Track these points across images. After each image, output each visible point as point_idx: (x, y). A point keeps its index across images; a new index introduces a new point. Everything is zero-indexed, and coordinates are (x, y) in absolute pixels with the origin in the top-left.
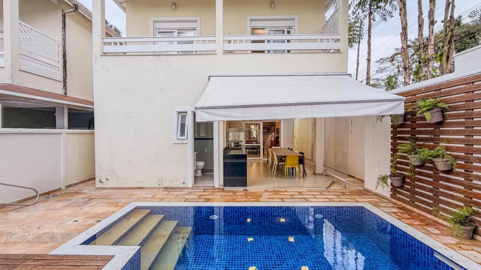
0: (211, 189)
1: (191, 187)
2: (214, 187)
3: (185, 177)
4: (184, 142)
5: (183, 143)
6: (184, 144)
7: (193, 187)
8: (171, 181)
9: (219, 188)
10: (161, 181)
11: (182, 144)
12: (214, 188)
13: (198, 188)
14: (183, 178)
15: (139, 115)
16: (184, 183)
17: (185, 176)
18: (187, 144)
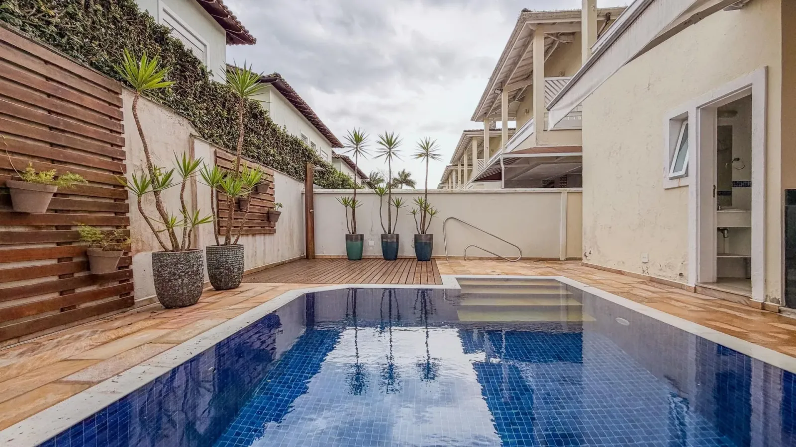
0: (740, 303)
1: (694, 286)
2: (749, 298)
3: (684, 263)
4: (683, 182)
5: (681, 185)
6: (682, 189)
7: (697, 288)
8: (660, 268)
9: (763, 304)
10: (646, 265)
11: (679, 189)
12: (748, 303)
13: (708, 292)
14: (680, 264)
15: (620, 148)
16: (681, 275)
17: (684, 261)
18: (688, 186)
